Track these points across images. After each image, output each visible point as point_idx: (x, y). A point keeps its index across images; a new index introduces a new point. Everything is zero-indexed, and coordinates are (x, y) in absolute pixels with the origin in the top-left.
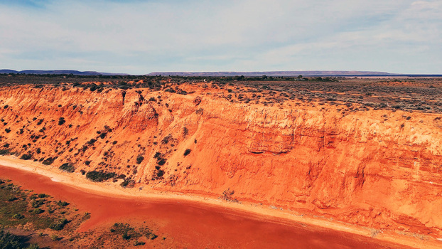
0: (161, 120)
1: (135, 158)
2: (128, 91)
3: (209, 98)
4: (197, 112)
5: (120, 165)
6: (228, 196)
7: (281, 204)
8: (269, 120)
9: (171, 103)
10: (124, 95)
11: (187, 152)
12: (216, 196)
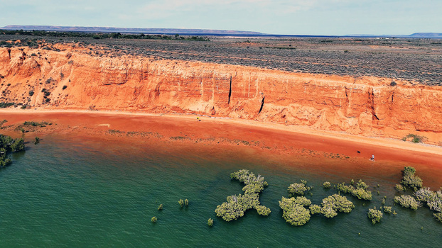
0: (42, 68)
1: (28, 93)
2: (12, 49)
3: (76, 54)
4: (69, 63)
5: (17, 98)
6: (92, 108)
7: (121, 109)
8: (113, 66)
9: (49, 58)
10: (9, 51)
11: (65, 87)
12: (86, 109)
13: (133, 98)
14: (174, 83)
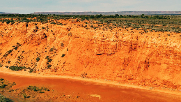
0: (48, 39)
1: (35, 59)
2: (29, 23)
3: (75, 27)
4: (69, 34)
5: (27, 63)
6: (84, 76)
7: (110, 78)
8: (105, 38)
9: (54, 30)
10: (27, 25)
11: (63, 55)
12: (78, 76)
13: (122, 68)
14: (166, 55)
